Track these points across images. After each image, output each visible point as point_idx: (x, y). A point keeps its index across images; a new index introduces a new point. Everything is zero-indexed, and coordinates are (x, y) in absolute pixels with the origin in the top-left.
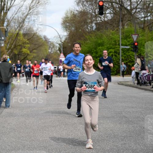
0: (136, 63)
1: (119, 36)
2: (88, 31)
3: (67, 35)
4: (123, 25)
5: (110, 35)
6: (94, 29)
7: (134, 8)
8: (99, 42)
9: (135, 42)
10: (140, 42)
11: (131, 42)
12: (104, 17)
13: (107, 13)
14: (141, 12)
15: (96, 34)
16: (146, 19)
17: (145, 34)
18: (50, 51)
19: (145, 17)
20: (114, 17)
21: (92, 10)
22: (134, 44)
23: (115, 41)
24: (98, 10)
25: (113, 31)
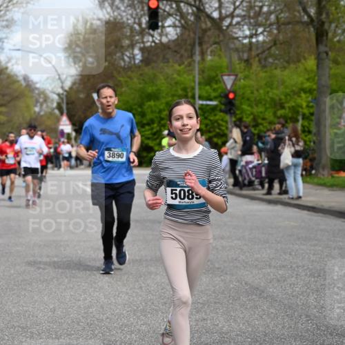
0: (231, 138)
1: (194, 77)
2: (125, 65)
3: (77, 75)
4: (203, 54)
5: (173, 74)
6: (137, 61)
7: (227, 16)
8: (150, 89)
9: (230, 92)
10: (240, 92)
11: (220, 91)
12: (161, 35)
13: (166, 24)
14: (243, 25)
15: (141, 72)
16: (254, 40)
17: (253, 73)
18: (37, 109)
19: (251, 36)
20: (182, 34)
21: (132, 20)
22: (226, 96)
23: (185, 89)
24: (147, 19)
25: (180, 65)
